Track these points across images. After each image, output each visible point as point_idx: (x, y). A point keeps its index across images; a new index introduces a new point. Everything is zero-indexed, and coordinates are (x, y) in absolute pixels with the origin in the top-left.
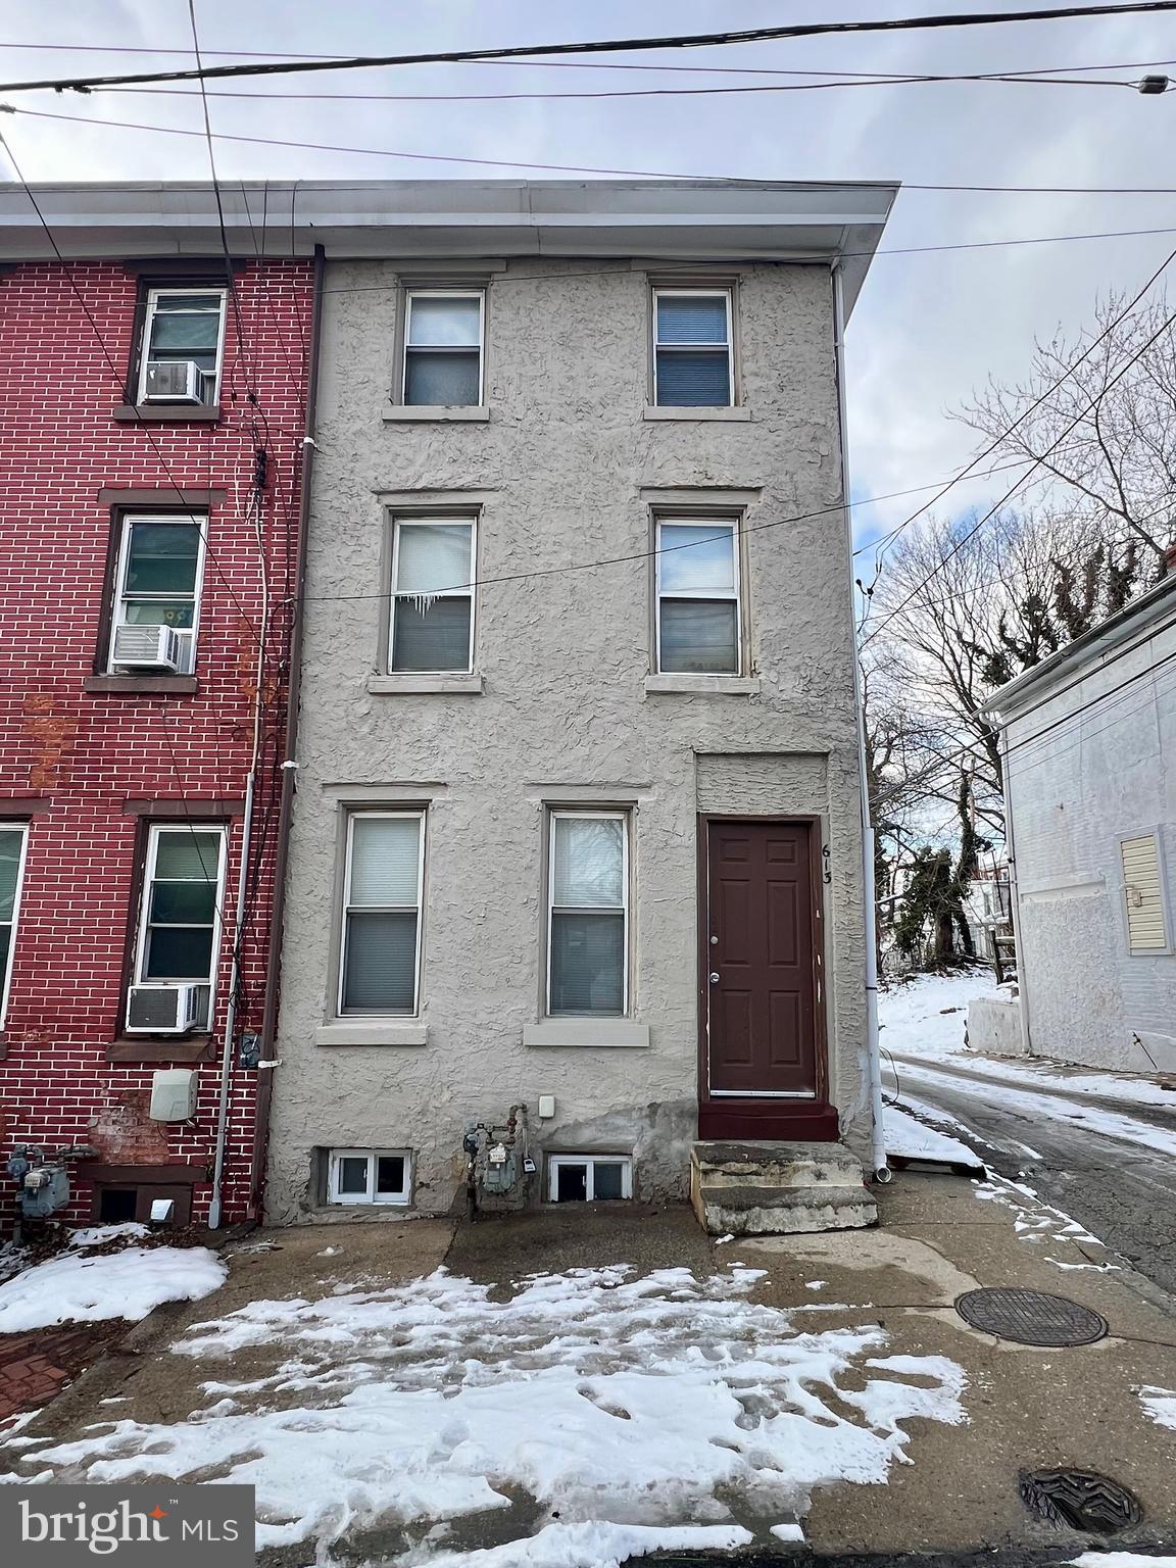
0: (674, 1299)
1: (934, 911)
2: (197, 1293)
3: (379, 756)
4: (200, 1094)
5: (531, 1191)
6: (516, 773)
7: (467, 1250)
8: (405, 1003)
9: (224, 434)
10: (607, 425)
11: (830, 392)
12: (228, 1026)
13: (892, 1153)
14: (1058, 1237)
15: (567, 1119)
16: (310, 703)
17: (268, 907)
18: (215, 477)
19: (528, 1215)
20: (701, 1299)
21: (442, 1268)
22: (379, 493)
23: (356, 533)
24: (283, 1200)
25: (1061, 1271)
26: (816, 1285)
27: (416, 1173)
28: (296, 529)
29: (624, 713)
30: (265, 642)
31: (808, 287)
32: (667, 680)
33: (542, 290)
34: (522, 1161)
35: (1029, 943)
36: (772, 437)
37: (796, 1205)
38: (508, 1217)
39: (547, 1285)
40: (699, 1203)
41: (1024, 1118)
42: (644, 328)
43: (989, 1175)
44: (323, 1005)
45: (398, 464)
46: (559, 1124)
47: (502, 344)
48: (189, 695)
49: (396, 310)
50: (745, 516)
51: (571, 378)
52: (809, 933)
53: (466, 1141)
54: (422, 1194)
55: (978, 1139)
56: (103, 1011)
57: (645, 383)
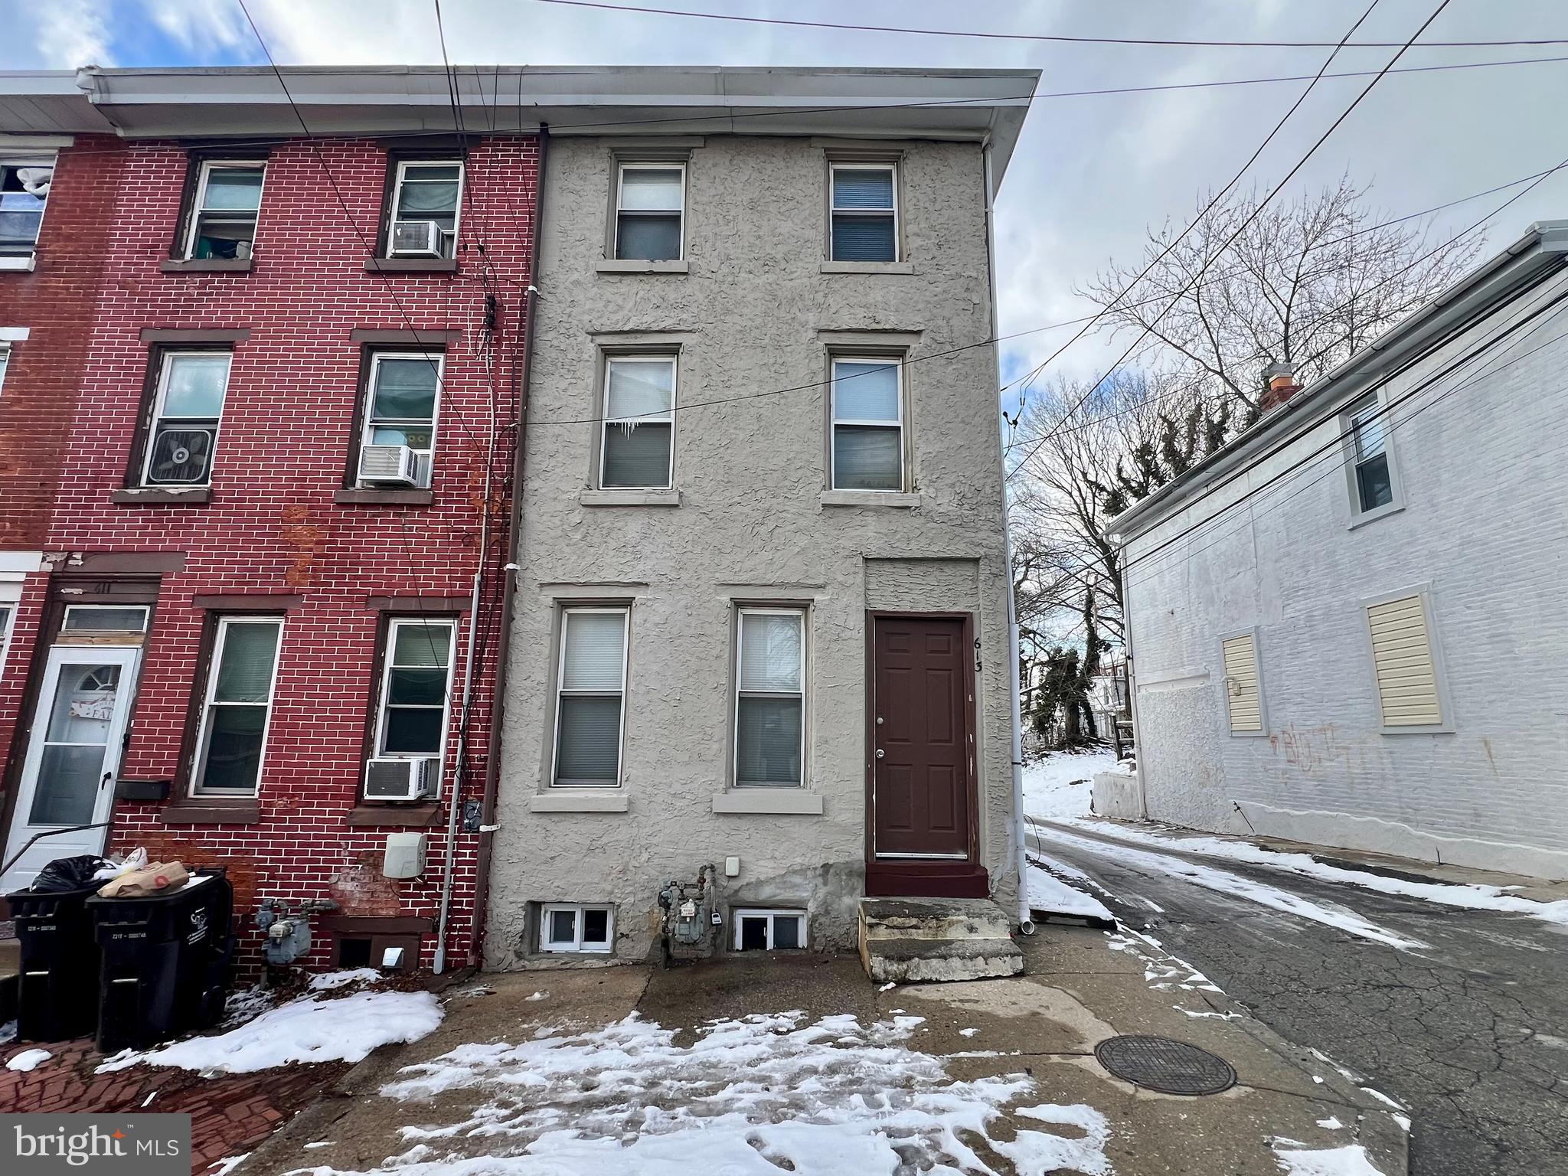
0: (840, 1046)
1: (1063, 700)
2: (413, 1036)
3: (589, 560)
4: (428, 854)
5: (718, 941)
6: (708, 575)
7: (658, 996)
8: (609, 774)
9: (460, 283)
10: (790, 277)
11: (980, 252)
12: (454, 794)
13: (1035, 908)
14: (1184, 987)
15: (750, 877)
16: (531, 513)
17: (491, 690)
18: (451, 320)
19: (715, 962)
20: (865, 1046)
21: (635, 1013)
22: (592, 334)
23: (572, 368)
24: (500, 949)
25: (1189, 1019)
26: (968, 1032)
27: (617, 925)
28: (520, 365)
29: (802, 522)
30: (492, 460)
31: (961, 161)
32: (839, 495)
33: (735, 162)
34: (710, 914)
35: (1146, 725)
36: (931, 287)
37: (951, 956)
38: (698, 964)
39: (726, 1030)
40: (865, 953)
41: (1146, 875)
42: (822, 195)
43: (1120, 927)
44: (537, 776)
45: (609, 309)
46: (743, 882)
47: (700, 208)
48: (425, 506)
49: (609, 179)
50: (908, 355)
51: (759, 237)
52: (964, 716)
53: (661, 897)
54: (623, 943)
55: (1107, 894)
56: (345, 781)
57: (823, 242)
